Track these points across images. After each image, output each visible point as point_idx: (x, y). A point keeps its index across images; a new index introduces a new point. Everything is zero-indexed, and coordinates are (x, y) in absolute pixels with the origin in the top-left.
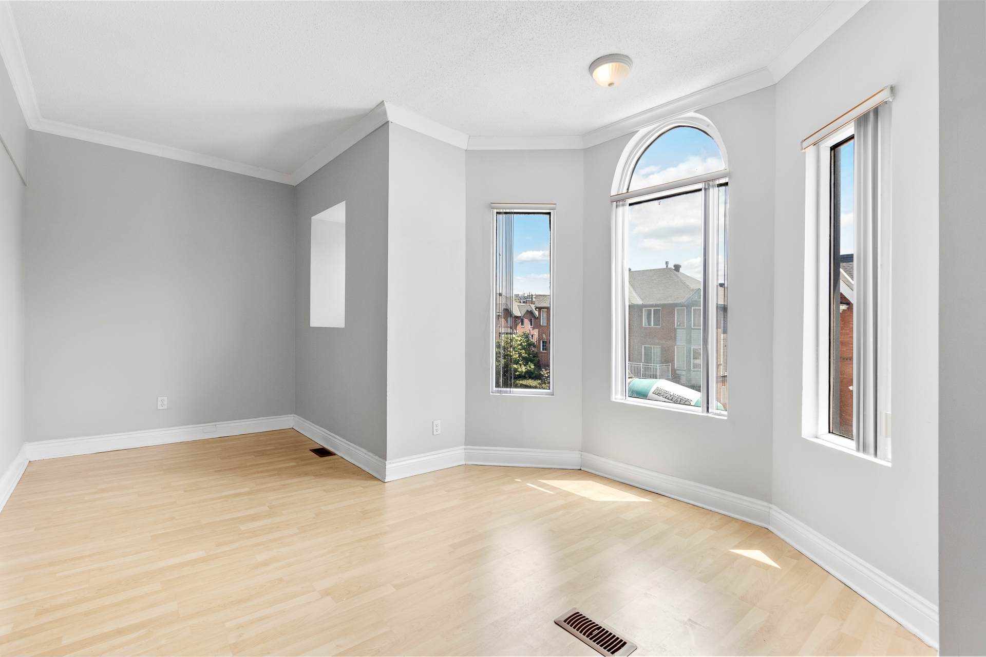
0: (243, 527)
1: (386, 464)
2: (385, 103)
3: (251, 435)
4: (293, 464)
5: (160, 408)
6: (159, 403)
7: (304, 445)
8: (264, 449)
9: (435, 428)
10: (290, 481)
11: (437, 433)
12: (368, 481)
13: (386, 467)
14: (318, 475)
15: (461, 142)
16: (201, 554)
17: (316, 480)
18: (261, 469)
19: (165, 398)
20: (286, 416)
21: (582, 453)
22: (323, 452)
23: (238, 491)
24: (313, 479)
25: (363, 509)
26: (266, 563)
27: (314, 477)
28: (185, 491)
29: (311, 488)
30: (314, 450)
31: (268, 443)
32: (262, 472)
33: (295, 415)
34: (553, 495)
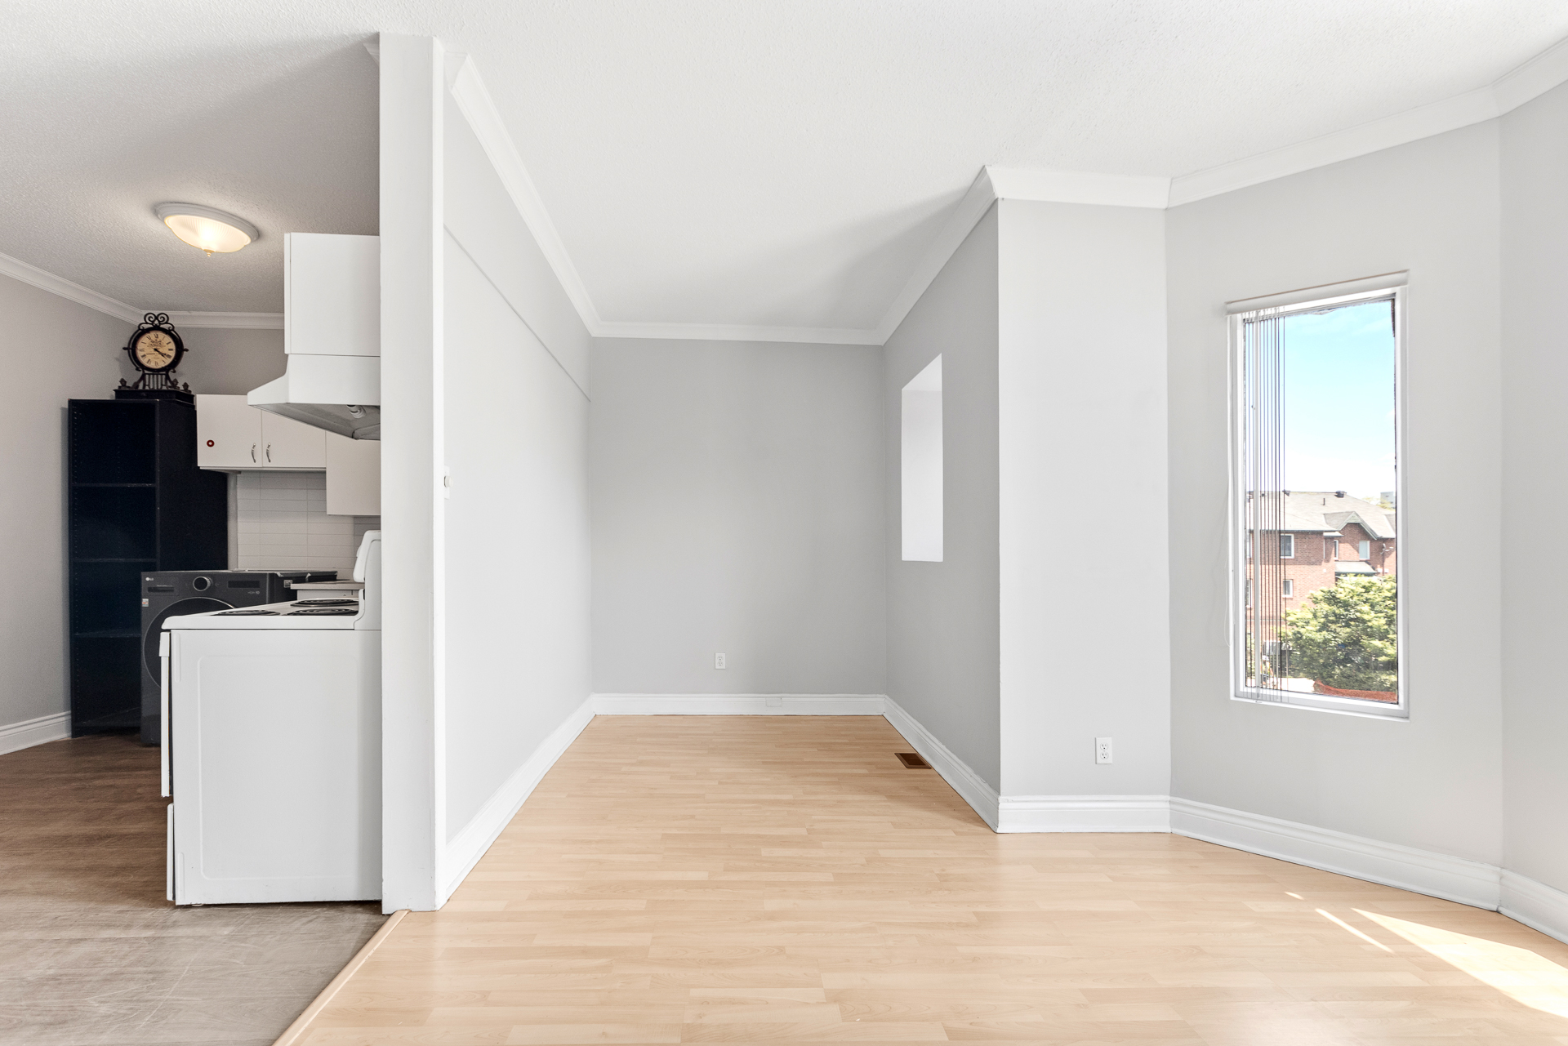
0: (765, 852)
1: (1000, 800)
2: (988, 169)
3: (825, 718)
4: (864, 771)
5: (717, 667)
6: (717, 661)
7: (891, 744)
8: (833, 741)
9: (1100, 751)
10: (849, 797)
11: (1104, 761)
12: (968, 825)
13: (1000, 807)
14: (893, 797)
15: (1155, 196)
16: (702, 876)
17: (889, 804)
18: (819, 771)
19: (723, 655)
20: (874, 695)
21: (1505, 872)
22: (913, 761)
23: (779, 797)
24: (885, 801)
25: (943, 870)
26: (772, 917)
27: (886, 799)
28: (720, 783)
29: (874, 815)
30: (901, 754)
31: (843, 733)
32: (817, 775)
33: (886, 696)
34: (1387, 955)
